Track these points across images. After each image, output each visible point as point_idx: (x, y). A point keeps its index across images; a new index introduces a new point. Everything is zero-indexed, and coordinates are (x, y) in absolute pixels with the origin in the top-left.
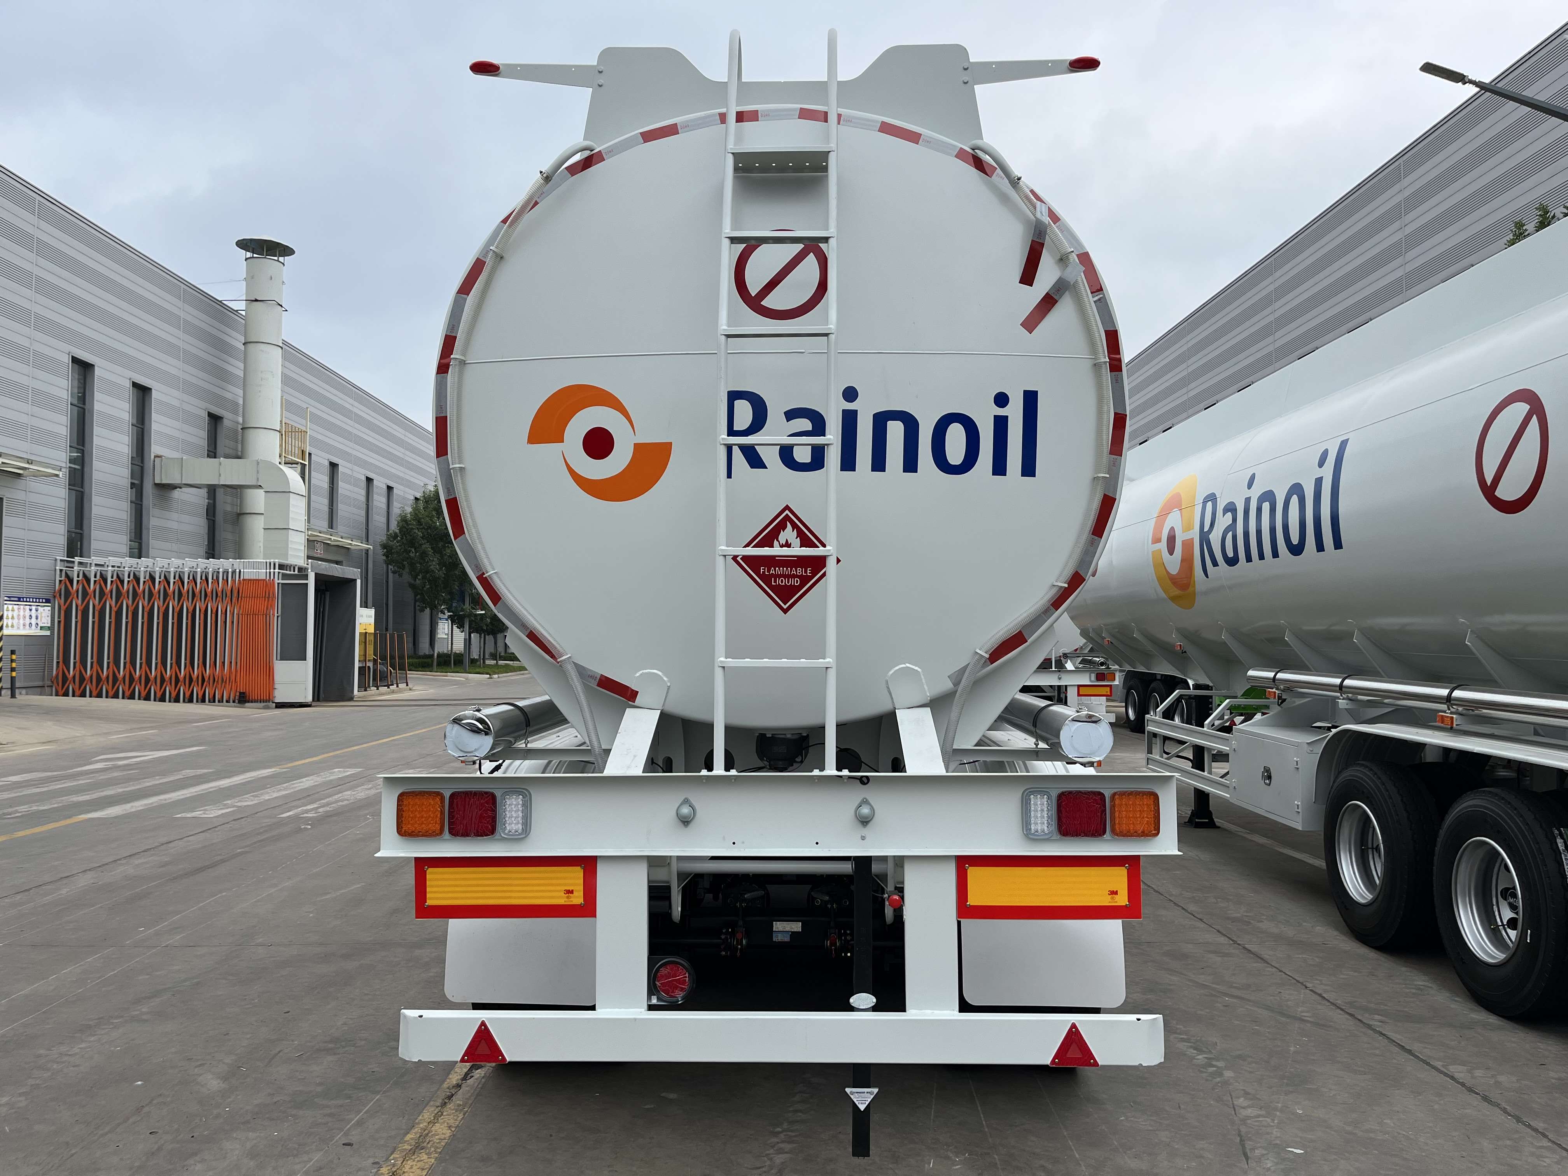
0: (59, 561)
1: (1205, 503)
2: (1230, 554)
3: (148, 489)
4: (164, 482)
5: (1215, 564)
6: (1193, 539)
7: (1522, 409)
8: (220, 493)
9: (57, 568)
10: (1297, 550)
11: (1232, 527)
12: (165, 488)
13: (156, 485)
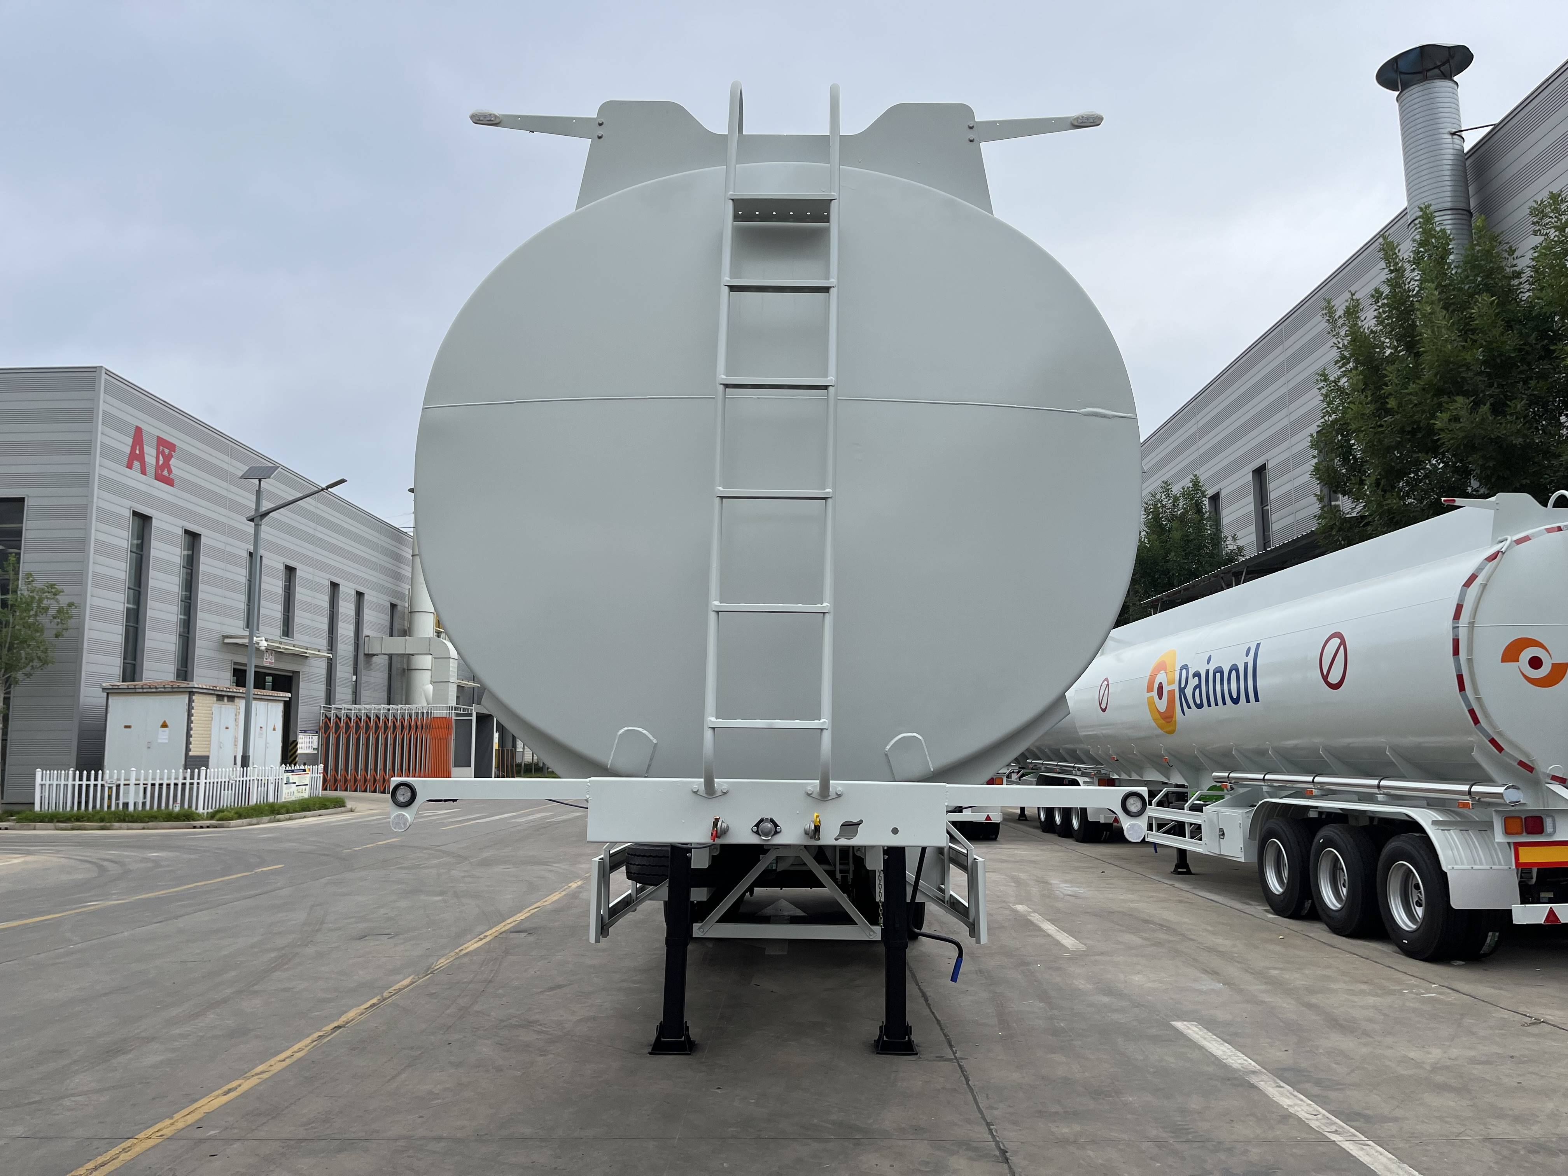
0: (322, 708)
1: (1181, 670)
2: (1198, 702)
3: (361, 657)
4: (370, 653)
5: (1189, 707)
6: (1174, 690)
7: (1336, 641)
8: (394, 658)
9: (322, 712)
10: (1236, 701)
11: (1199, 686)
12: (369, 656)
13: (365, 654)
